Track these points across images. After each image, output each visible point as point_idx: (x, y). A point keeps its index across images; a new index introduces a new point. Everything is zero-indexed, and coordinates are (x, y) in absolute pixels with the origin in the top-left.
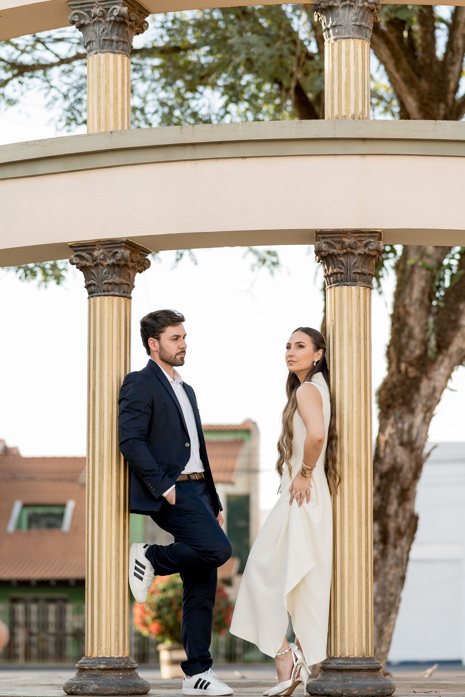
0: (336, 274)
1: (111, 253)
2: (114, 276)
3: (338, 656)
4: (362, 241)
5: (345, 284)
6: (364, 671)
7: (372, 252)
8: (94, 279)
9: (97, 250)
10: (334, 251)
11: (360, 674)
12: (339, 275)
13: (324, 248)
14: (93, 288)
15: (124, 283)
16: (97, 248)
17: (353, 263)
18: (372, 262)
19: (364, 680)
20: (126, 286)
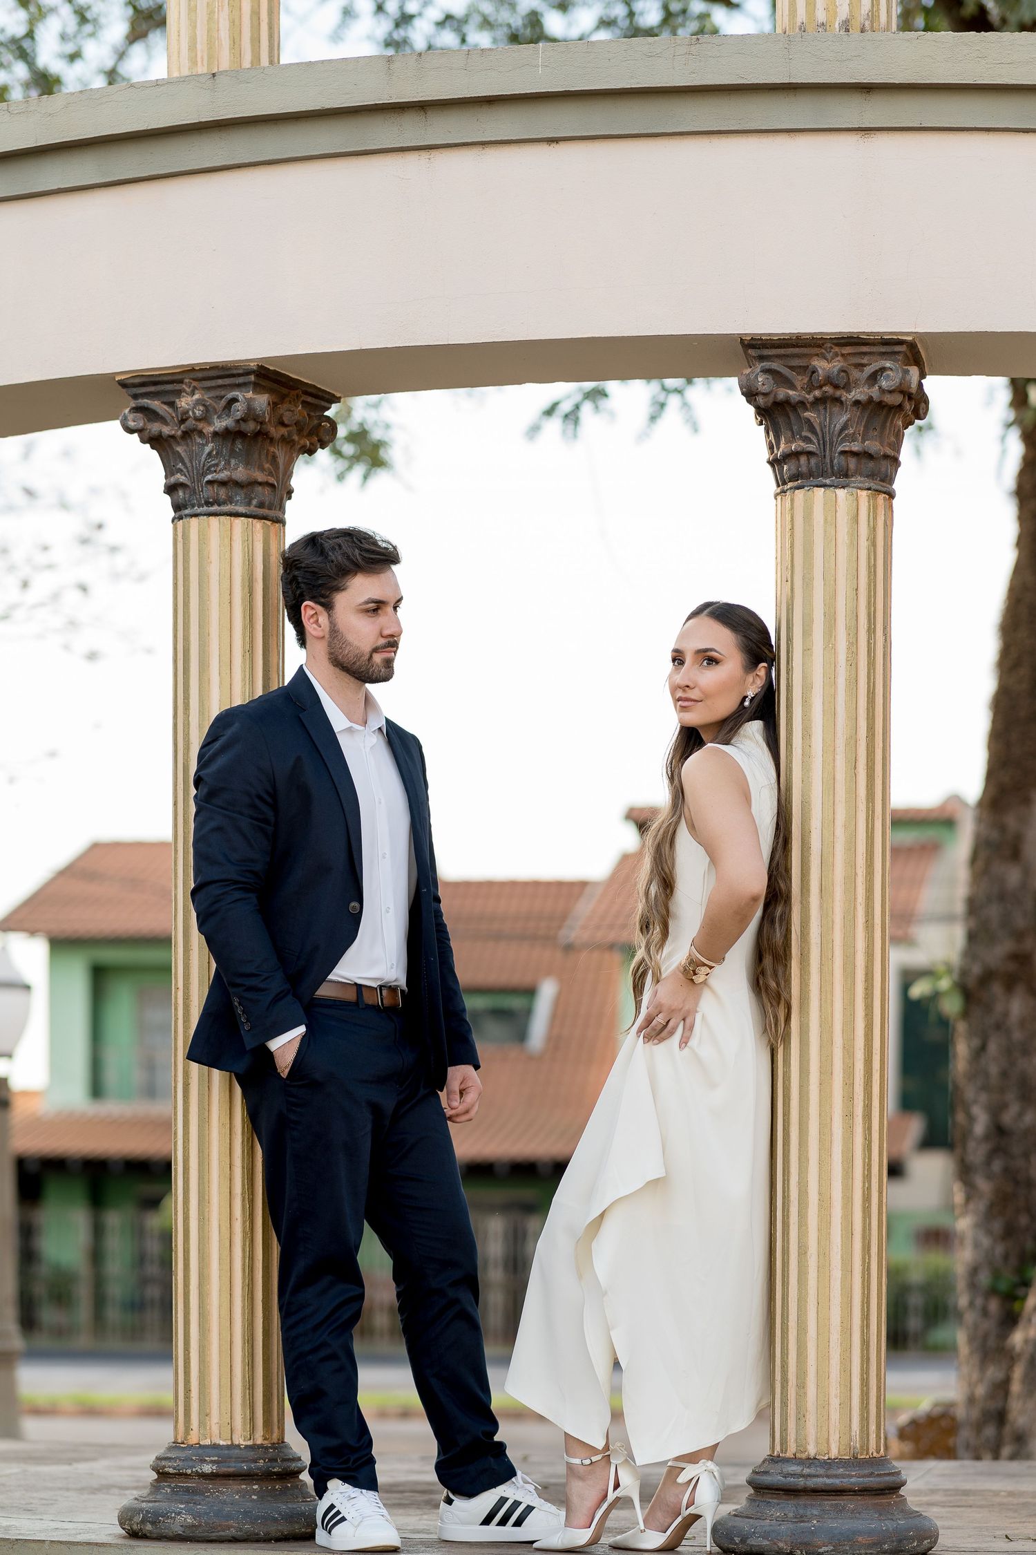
0: (796, 455)
1: (223, 402)
2: (233, 462)
3: (789, 1454)
4: (864, 365)
5: (819, 484)
6: (851, 1493)
7: (889, 396)
8: (182, 471)
9: (187, 394)
10: (791, 393)
11: (841, 1501)
12: (803, 459)
13: (763, 384)
14: (181, 493)
15: (260, 480)
16: (187, 389)
17: (838, 427)
18: (892, 422)
19: (852, 1518)
20: (267, 490)
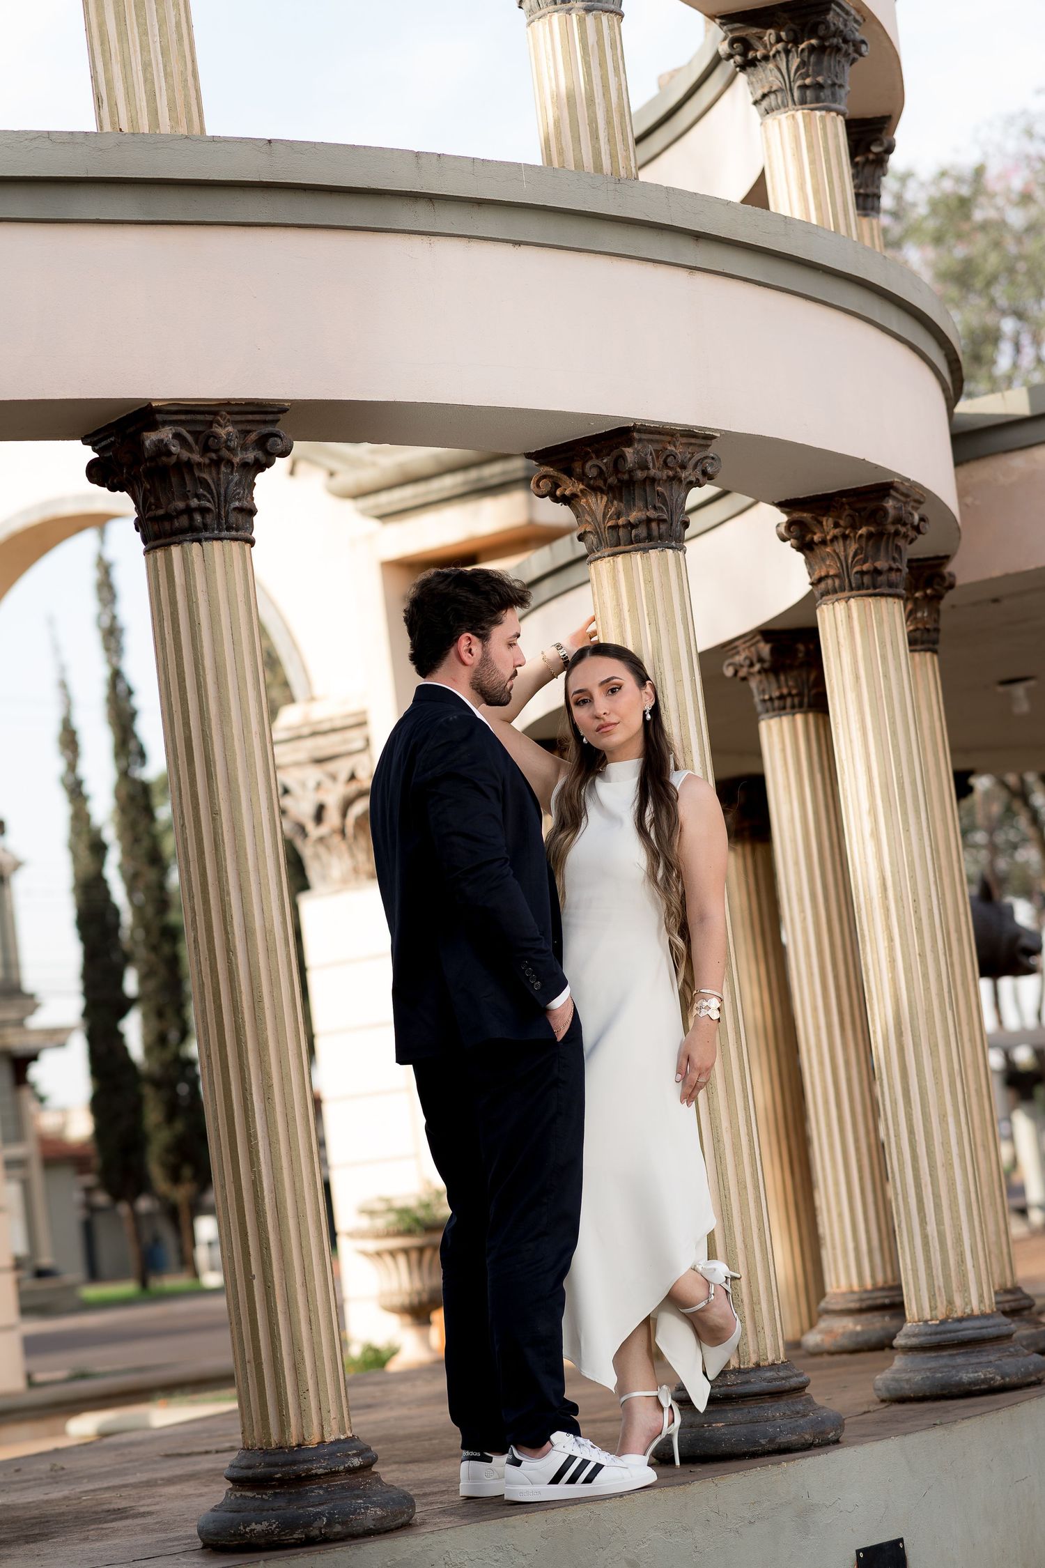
0: (649, 521)
